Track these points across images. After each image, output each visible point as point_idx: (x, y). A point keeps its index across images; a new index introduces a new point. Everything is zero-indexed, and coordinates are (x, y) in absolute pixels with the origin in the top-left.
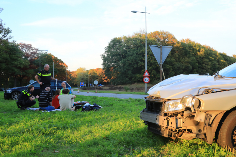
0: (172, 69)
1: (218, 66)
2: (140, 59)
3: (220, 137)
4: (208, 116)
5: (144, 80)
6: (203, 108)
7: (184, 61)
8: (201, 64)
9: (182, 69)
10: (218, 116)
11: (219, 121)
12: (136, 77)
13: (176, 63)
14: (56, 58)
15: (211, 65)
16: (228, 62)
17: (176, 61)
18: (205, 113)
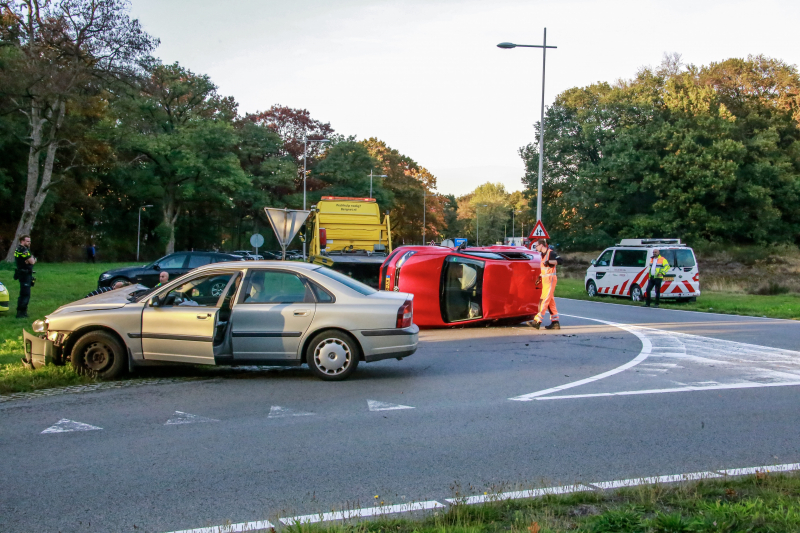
0: (770, 201)
2: (651, 162)
12: (632, 226)
14: (395, 152)
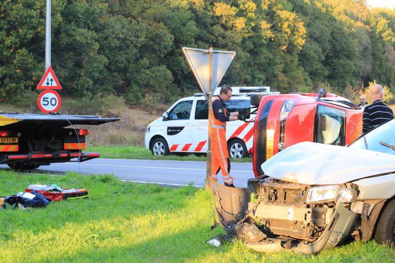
0: (97, 46)
1: (269, 34)
3: (379, 231)
4: (366, 207)
5: (42, 102)
6: (361, 196)
7: (143, 12)
8: (206, 27)
9: (135, 46)
10: (378, 205)
11: (379, 212)
13: (112, 20)
15: (243, 29)
16: (307, 19)
17: (112, 12)
18: (363, 202)
